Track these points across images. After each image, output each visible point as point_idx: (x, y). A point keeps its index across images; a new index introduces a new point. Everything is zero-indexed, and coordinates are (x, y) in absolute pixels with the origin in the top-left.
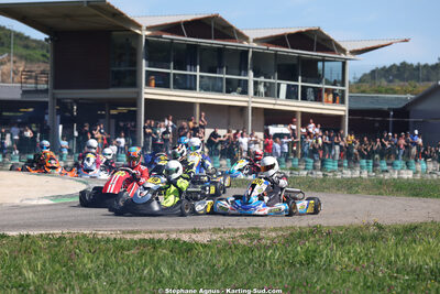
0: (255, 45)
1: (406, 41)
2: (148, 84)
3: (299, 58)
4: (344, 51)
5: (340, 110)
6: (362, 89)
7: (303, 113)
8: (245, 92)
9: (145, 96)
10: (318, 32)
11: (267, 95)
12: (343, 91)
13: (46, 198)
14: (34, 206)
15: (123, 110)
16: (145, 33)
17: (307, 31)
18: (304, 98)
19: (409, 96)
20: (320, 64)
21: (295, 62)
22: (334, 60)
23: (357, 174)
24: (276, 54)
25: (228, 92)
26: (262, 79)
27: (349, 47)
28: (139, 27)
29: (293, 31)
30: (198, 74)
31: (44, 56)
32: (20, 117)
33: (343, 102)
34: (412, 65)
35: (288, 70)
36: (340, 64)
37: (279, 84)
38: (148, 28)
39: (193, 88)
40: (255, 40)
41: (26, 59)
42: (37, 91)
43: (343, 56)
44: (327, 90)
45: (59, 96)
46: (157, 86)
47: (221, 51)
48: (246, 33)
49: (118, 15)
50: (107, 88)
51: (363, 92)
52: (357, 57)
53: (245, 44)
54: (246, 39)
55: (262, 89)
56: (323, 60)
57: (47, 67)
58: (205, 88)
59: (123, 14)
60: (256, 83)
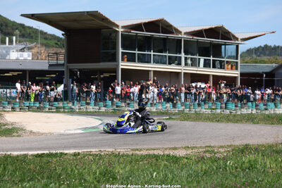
0: (185, 36)
1: (273, 32)
2: (123, 60)
3: (211, 43)
4: (237, 39)
5: (235, 73)
6: (246, 61)
7: (213, 75)
8: (179, 64)
9: (121, 67)
10: (222, 28)
11: (192, 65)
12: (237, 63)
13: (79, 129)
14: (72, 134)
15: (107, 75)
16: (120, 30)
17: (216, 28)
18: (214, 67)
19: (274, 65)
20: (223, 47)
21: (209, 45)
22: (232, 44)
23: (250, 111)
24: (197, 42)
25: (170, 64)
26: (189, 56)
27: (240, 36)
28: (118, 26)
29: (207, 27)
30: (152, 53)
31: (56, 44)
32: (47, 80)
33: (237, 69)
34: (271, 46)
35: (205, 50)
36: (235, 46)
37: (199, 59)
38: (123, 27)
39: (149, 62)
40: (185, 33)
41: (46, 46)
42: (57, 65)
43: (237, 42)
44: (227, 62)
45: (71, 68)
46: (128, 61)
47: (165, 40)
48: (180, 29)
49: (105, 19)
50: (99, 62)
51: (246, 63)
52: (245, 42)
53: (180, 36)
54: (180, 32)
55: (189, 62)
56: (225, 44)
57: (63, 51)
58: (156, 62)
59: (107, 19)
60: (186, 59)
